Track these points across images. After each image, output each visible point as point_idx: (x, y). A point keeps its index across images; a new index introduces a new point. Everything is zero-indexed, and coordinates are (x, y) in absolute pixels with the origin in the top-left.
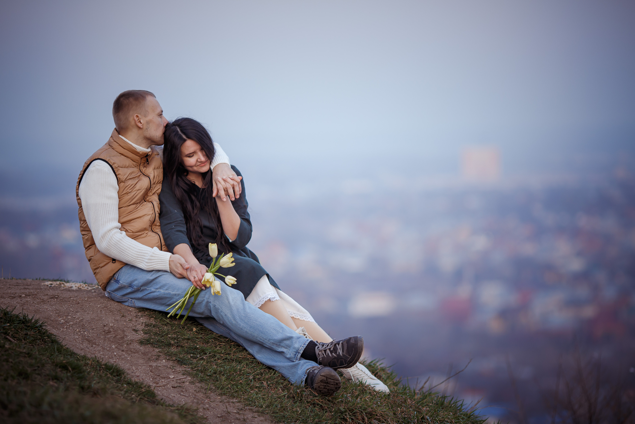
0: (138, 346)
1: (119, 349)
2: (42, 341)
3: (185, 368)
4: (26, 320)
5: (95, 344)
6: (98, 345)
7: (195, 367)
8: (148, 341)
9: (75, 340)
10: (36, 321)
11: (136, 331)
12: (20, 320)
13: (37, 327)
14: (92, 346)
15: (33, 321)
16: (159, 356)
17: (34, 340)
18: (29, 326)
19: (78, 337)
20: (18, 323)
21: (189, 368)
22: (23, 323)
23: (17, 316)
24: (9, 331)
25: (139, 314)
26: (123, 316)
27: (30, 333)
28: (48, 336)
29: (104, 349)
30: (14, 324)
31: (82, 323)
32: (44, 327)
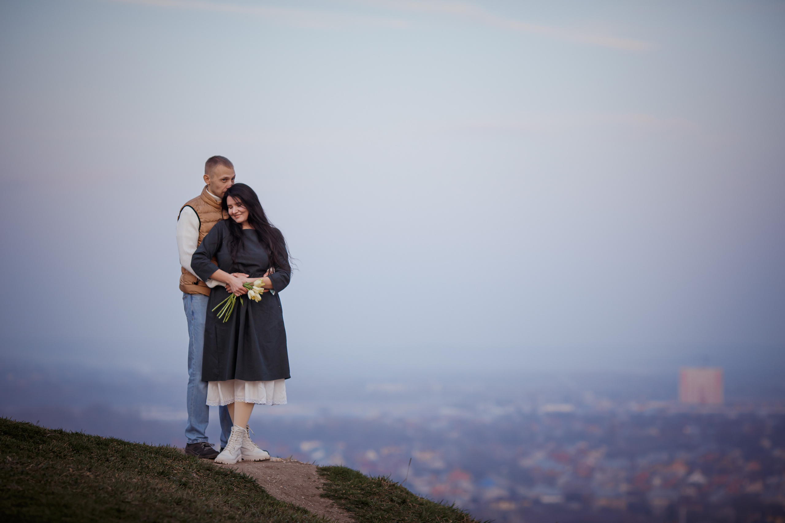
0: (319, 498)
1: (306, 500)
2: (256, 490)
3: (351, 513)
4: (245, 477)
5: (290, 496)
6: (292, 497)
7: (358, 513)
8: (326, 494)
9: (276, 492)
10: (252, 478)
11: (318, 488)
12: (241, 477)
13: (252, 482)
14: (288, 497)
15: (249, 477)
16: (333, 505)
17: (250, 490)
18: (246, 481)
19: (278, 491)
20: (240, 479)
21: (353, 514)
22: (243, 478)
23: (239, 474)
24: (234, 483)
25: (320, 477)
26: (309, 478)
27: (248, 485)
28: (259, 488)
29: (296, 499)
30: (237, 479)
31: (281, 482)
32: (257, 482)
